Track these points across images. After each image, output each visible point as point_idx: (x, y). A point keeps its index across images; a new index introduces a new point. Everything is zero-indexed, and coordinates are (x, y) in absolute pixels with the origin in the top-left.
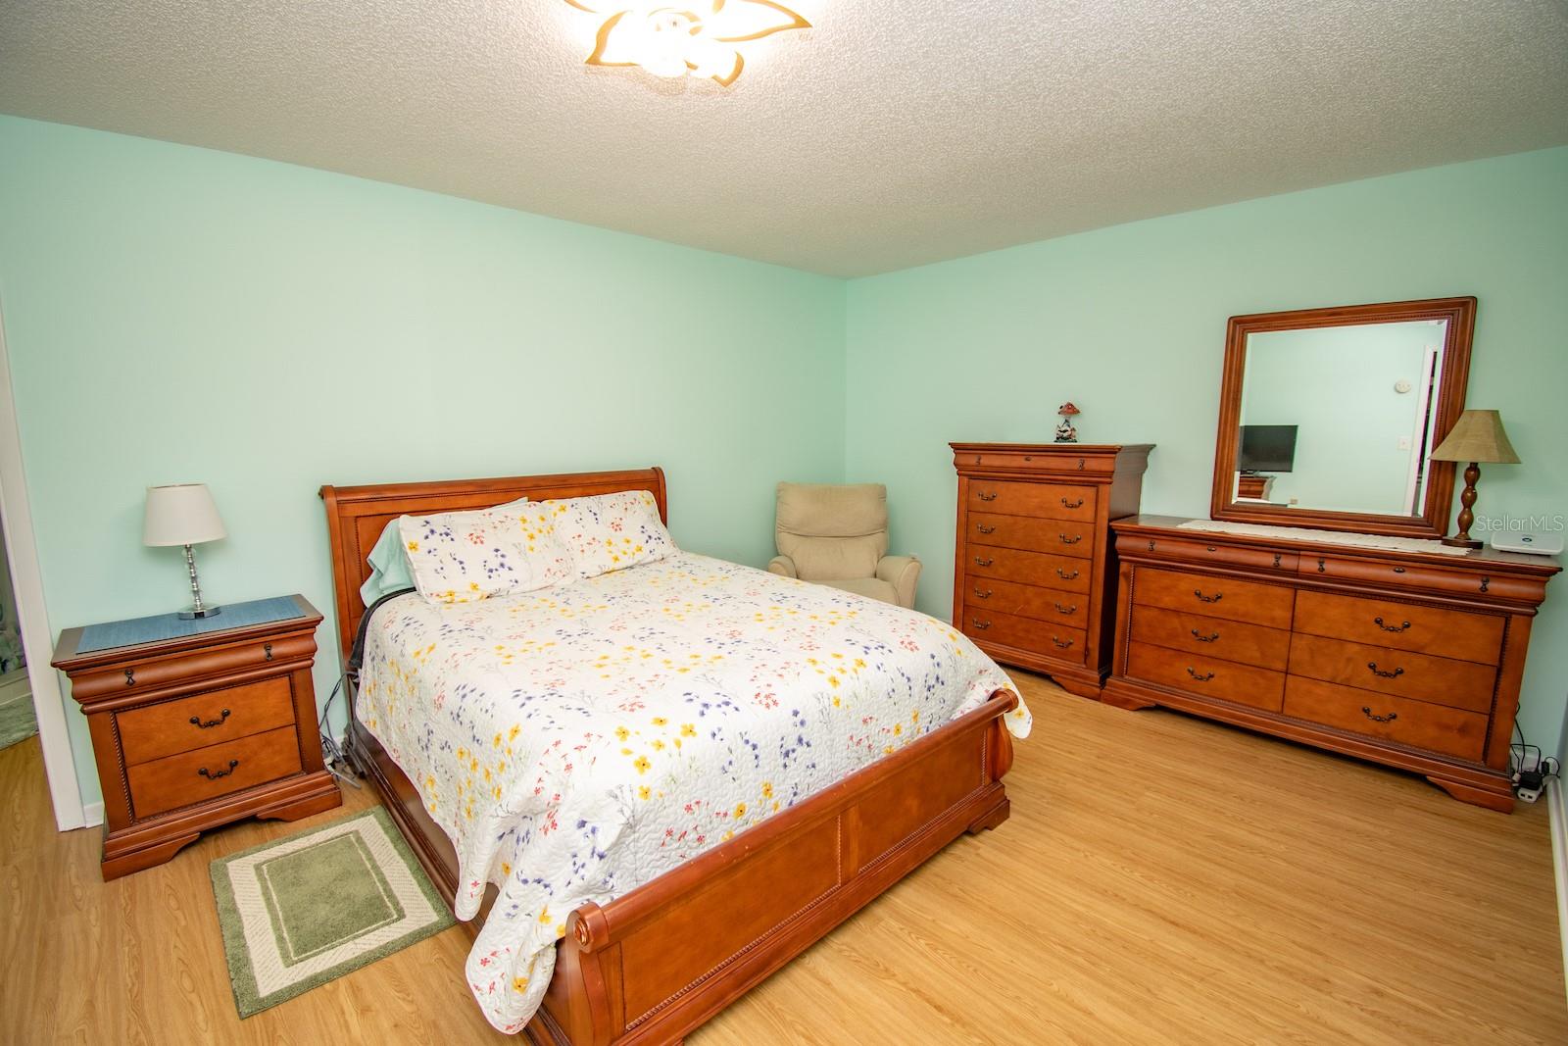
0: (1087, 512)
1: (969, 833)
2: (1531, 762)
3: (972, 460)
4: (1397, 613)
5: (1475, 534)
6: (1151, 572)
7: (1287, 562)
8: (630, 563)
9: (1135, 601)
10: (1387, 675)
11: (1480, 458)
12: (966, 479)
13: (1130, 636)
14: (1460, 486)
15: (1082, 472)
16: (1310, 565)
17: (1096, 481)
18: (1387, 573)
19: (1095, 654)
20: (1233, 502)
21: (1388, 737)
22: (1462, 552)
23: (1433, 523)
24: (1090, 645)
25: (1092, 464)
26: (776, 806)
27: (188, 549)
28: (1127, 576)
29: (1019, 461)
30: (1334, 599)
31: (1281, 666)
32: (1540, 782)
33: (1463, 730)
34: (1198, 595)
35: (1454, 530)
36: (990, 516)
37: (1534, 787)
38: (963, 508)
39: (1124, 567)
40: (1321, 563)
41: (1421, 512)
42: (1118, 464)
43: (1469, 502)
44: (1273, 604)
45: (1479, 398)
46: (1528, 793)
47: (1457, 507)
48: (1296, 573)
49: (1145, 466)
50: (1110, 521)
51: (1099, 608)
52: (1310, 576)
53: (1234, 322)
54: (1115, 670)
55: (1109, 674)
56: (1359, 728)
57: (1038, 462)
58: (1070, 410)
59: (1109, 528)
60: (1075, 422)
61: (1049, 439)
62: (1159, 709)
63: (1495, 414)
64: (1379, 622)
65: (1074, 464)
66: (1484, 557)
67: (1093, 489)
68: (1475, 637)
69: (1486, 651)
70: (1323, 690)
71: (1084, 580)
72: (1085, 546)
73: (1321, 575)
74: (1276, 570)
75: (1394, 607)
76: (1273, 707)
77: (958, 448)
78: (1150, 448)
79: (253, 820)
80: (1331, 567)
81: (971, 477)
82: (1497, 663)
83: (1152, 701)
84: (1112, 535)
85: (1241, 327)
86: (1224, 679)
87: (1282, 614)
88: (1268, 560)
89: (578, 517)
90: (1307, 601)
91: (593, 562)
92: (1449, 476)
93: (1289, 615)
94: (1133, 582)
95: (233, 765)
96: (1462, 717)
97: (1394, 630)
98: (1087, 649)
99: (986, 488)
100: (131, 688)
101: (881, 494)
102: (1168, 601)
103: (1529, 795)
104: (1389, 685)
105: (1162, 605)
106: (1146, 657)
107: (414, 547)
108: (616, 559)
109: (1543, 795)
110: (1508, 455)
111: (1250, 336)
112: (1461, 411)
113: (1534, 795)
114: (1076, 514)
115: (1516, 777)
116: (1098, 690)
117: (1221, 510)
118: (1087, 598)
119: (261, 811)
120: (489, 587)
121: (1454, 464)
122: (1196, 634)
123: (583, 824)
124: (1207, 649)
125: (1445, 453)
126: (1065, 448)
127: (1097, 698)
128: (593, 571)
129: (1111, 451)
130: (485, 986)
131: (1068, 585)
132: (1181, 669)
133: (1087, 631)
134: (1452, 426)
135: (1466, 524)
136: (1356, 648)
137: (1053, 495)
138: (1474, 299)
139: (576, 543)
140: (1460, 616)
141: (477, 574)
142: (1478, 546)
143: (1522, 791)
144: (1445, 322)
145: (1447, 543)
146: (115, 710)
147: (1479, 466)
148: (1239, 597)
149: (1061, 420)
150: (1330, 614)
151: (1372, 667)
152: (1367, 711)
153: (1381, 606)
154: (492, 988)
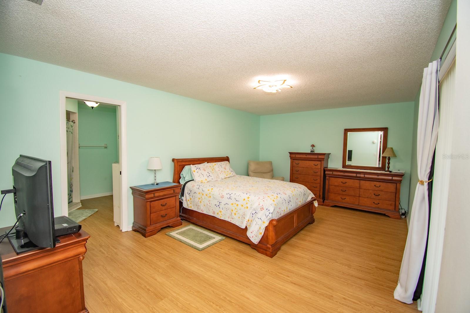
0: (319, 166)
1: (309, 224)
2: (403, 211)
3: (294, 156)
4: (378, 184)
5: (390, 170)
6: (333, 178)
7: (358, 175)
8: (229, 176)
9: (330, 184)
10: (377, 196)
11: (390, 156)
12: (292, 160)
13: (329, 192)
14: (387, 161)
15: (318, 158)
16: (362, 176)
17: (321, 160)
18: (376, 177)
19: (322, 196)
20: (347, 165)
21: (378, 208)
22: (388, 172)
23: (383, 168)
24: (321, 194)
25: (320, 157)
26: (288, 211)
27: (155, 170)
28: (328, 179)
29: (304, 156)
30: (367, 182)
31: (358, 195)
32: (405, 215)
33: (391, 205)
34: (342, 182)
35: (387, 169)
36: (298, 168)
37: (404, 215)
38: (292, 166)
39: (327, 177)
40: (364, 175)
41: (381, 166)
42: (325, 157)
43: (389, 164)
44: (356, 183)
45: (389, 145)
46: (403, 216)
47: (387, 165)
48: (360, 177)
49: (329, 157)
50: (324, 168)
51: (322, 186)
52: (362, 178)
53: (345, 130)
54: (326, 199)
55: (325, 200)
56: (373, 206)
57: (308, 156)
58: (313, 146)
59: (324, 169)
60: (314, 148)
61: (309, 152)
62: (335, 206)
63: (392, 148)
64: (375, 186)
65: (316, 157)
66: (392, 173)
67: (320, 162)
68: (391, 187)
69: (394, 190)
70: (366, 199)
71: (319, 181)
72: (319, 173)
73: (364, 177)
74: (356, 177)
75: (378, 183)
76: (357, 204)
77: (290, 153)
78: (330, 154)
79: (169, 227)
80: (366, 176)
81: (293, 159)
82: (395, 192)
83: (334, 205)
84: (324, 171)
85: (346, 131)
86: (348, 199)
87: (358, 185)
88: (355, 175)
89: (218, 166)
90: (362, 182)
91: (222, 176)
92: (385, 159)
93: (359, 185)
94: (329, 180)
95: (166, 215)
96: (390, 202)
97: (378, 187)
98: (320, 195)
99: (297, 162)
100: (154, 197)
101: (271, 163)
102: (336, 184)
103: (403, 217)
104: (377, 198)
105: (335, 185)
106: (332, 196)
107: (194, 171)
108: (227, 175)
109: (406, 217)
110: (395, 156)
111: (348, 133)
112: (386, 148)
113: (404, 216)
114: (317, 167)
115: (401, 214)
116: (322, 203)
117: (344, 166)
118: (319, 184)
119: (170, 225)
120: (208, 180)
121: (386, 157)
122: (342, 190)
123: (267, 209)
124: (344, 193)
125: (384, 155)
126: (312, 153)
127: (322, 205)
128: (223, 178)
129: (324, 154)
130: (251, 237)
131: (315, 182)
132: (339, 198)
133: (320, 191)
134: (385, 150)
135: (388, 168)
136: (371, 191)
137: (312, 163)
138: (387, 128)
139: (219, 172)
140: (389, 184)
141: (206, 177)
142: (391, 172)
143: (402, 216)
144: (383, 132)
145: (386, 171)
146: (151, 202)
147: (390, 157)
148: (350, 182)
149: (311, 148)
150: (366, 185)
151: (374, 194)
152: (374, 203)
153: (375, 183)
154: (253, 237)
